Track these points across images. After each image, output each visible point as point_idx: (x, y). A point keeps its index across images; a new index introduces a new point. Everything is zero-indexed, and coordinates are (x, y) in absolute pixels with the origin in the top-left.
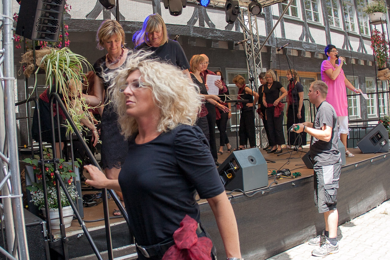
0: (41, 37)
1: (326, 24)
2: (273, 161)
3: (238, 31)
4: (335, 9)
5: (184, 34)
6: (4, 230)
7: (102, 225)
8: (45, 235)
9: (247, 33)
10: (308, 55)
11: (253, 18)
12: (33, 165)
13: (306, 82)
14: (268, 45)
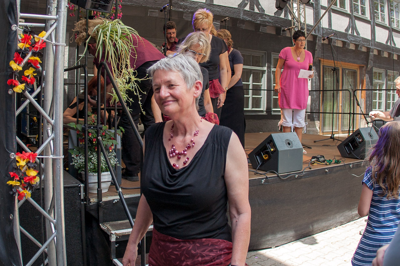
0: (95, 8)
1: (372, 18)
2: (309, 146)
3: (287, 17)
4: (382, 4)
5: (234, 16)
6: (43, 189)
7: (138, 193)
8: (82, 197)
9: (295, 20)
10: (352, 47)
11: (302, 6)
12: (77, 129)
13: (348, 73)
14: (315, 34)
